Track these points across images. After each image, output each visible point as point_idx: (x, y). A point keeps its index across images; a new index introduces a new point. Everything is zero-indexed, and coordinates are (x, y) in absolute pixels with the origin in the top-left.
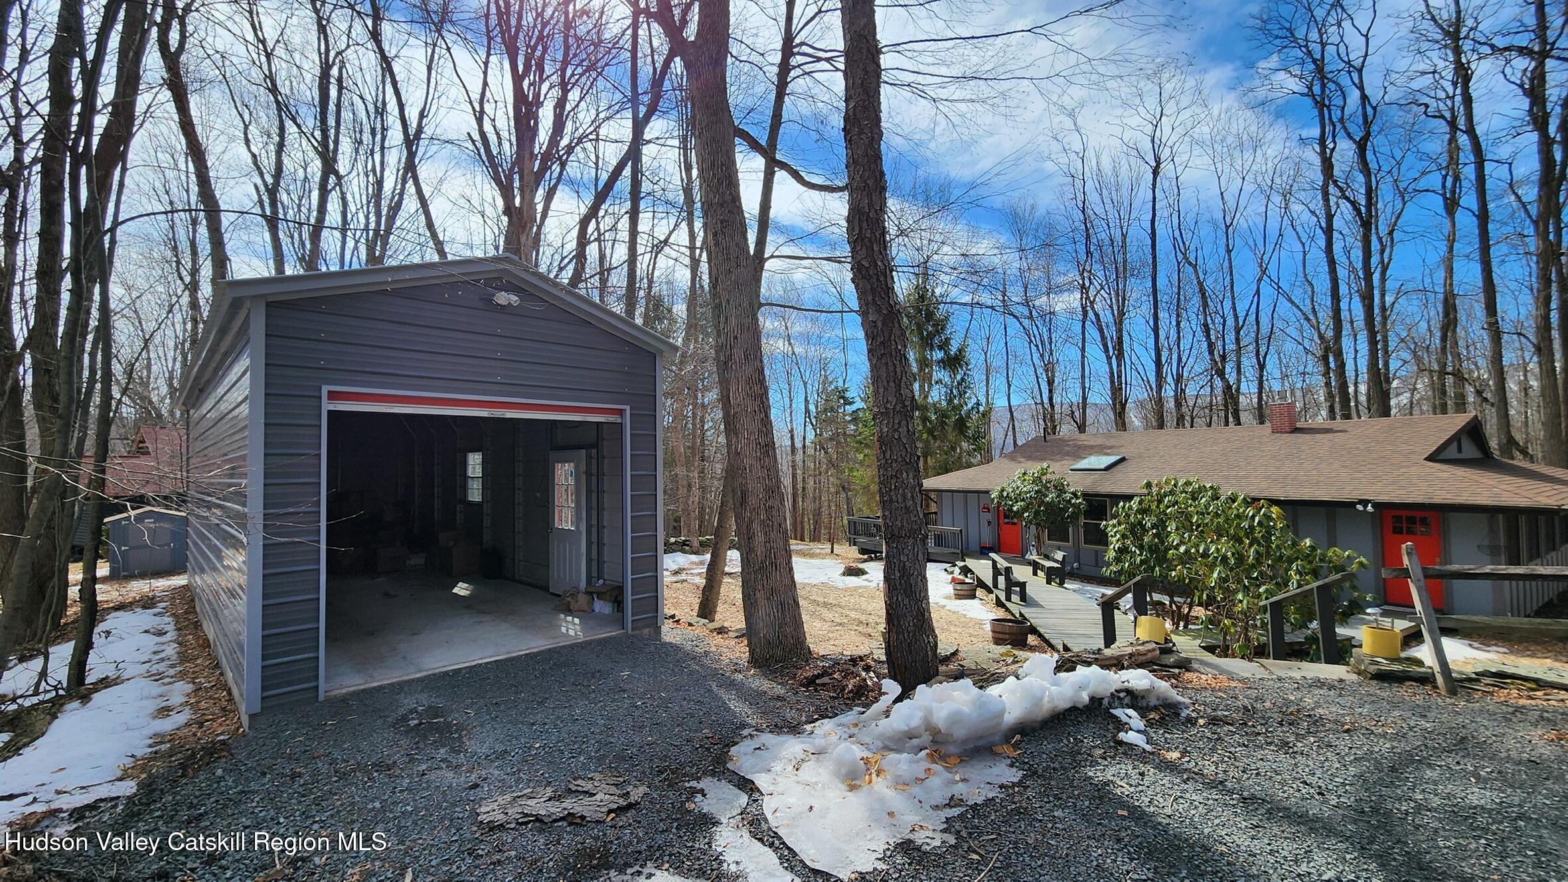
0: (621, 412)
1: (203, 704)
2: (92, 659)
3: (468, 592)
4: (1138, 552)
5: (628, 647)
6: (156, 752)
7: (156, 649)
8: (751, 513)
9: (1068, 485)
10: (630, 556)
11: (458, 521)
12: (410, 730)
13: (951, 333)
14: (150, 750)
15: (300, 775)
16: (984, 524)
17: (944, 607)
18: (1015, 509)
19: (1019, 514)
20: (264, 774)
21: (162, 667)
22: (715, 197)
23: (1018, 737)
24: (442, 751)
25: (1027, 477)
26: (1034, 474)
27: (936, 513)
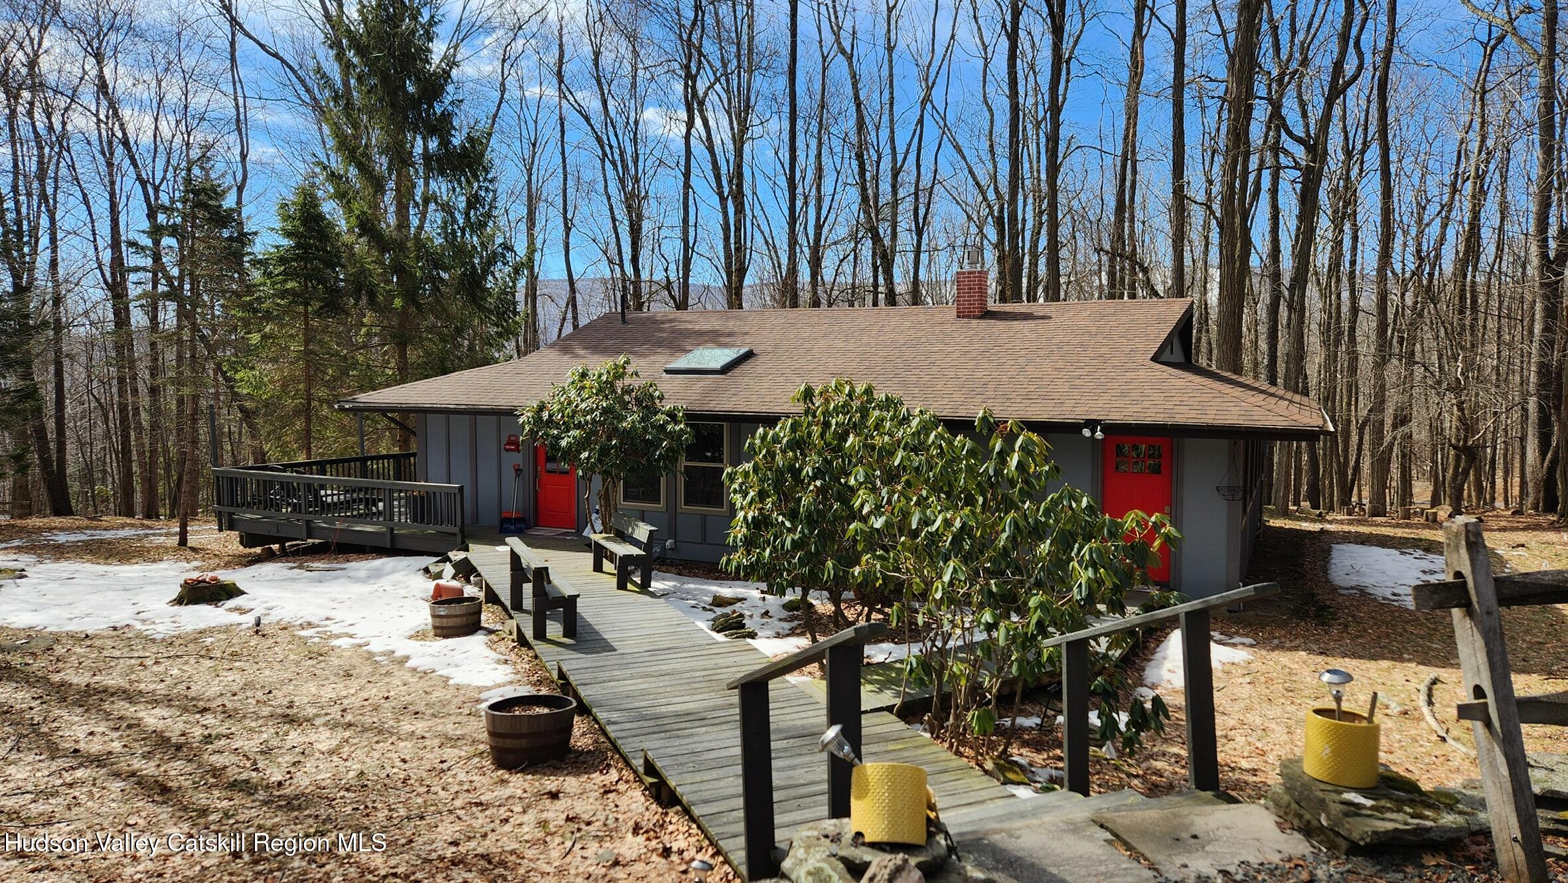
4: (788, 524)
9: (662, 398)
13: (452, 103)
16: (509, 474)
17: (403, 661)
18: (564, 443)
19: (571, 454)
25: (587, 383)
26: (600, 376)
27: (414, 455)
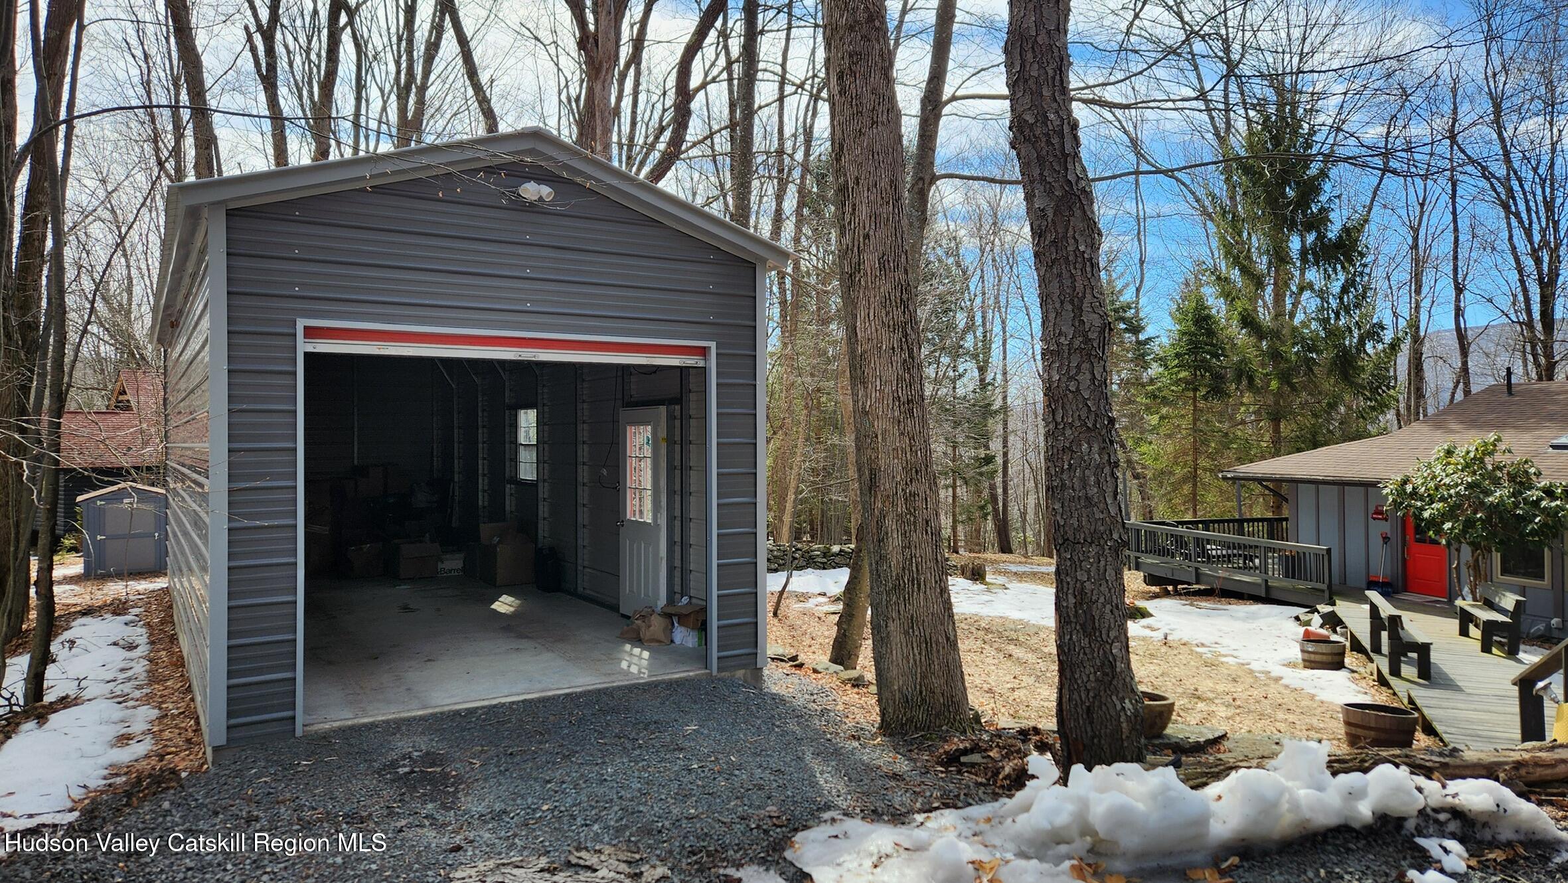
0: (703, 352)
1: (167, 734)
2: (51, 672)
3: (512, 609)
5: (707, 694)
6: (110, 785)
7: (122, 665)
8: (883, 503)
9: (1538, 474)
10: (715, 562)
11: (508, 508)
12: (399, 778)
13: (1328, 200)
14: (104, 782)
15: (257, 819)
16: (1376, 542)
17: (1278, 679)
18: (1426, 514)
19: (1435, 523)
20: (216, 814)
21: (127, 688)
22: (842, 16)
23: (1235, 860)
24: (430, 806)
25: (1452, 460)
26: (1468, 452)
27: (1286, 519)
